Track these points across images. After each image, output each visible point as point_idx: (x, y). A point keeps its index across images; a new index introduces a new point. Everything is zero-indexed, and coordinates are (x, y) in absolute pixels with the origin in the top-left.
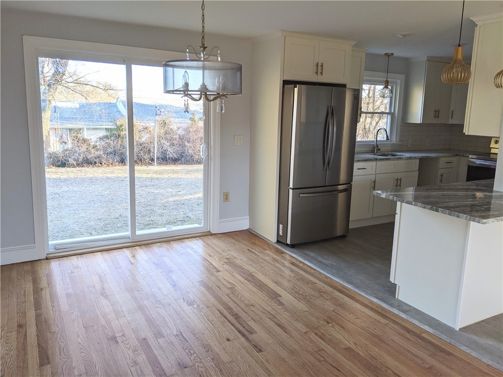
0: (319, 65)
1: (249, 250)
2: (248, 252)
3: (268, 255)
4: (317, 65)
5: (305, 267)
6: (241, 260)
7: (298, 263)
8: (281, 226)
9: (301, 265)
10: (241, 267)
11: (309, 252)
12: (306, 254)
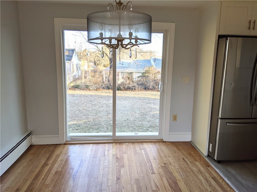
0: (252, 21)
1: (183, 159)
2: (182, 160)
3: (197, 166)
4: (250, 22)
5: (224, 183)
6: (174, 166)
7: (218, 178)
8: (211, 145)
9: (220, 181)
10: (171, 173)
11: (231, 170)
12: (228, 171)
